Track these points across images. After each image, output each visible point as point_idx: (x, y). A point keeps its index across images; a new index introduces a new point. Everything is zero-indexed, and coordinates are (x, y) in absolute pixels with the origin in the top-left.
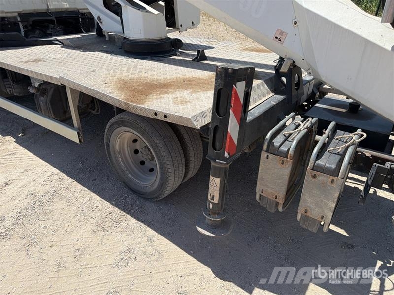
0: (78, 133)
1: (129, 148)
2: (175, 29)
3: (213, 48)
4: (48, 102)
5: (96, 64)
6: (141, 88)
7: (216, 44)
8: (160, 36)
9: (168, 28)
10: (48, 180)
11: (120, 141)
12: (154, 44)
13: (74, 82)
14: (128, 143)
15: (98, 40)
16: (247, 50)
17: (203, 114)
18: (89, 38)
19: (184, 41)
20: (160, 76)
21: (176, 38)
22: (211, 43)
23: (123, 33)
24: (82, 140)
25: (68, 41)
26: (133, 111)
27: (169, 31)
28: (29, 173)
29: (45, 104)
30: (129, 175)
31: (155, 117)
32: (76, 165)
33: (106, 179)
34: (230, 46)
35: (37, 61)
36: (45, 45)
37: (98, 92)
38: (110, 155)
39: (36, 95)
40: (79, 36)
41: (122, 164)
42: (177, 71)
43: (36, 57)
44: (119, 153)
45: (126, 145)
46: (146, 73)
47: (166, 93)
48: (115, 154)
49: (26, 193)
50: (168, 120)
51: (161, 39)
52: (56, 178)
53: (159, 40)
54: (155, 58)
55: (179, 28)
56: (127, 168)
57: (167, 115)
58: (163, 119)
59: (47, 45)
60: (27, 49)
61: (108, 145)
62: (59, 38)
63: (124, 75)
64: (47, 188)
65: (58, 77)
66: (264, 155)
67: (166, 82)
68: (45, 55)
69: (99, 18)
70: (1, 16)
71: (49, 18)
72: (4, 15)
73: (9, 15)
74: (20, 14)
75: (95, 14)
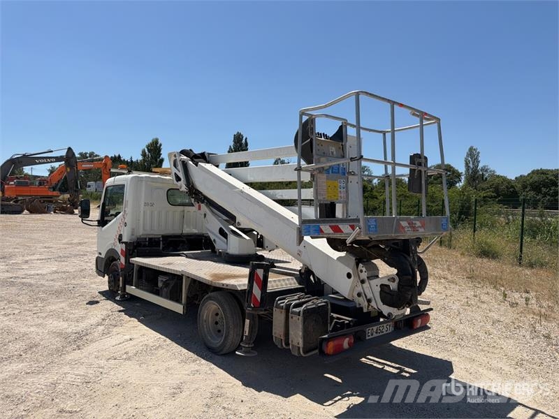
0: (183, 307)
5: (204, 267)
9: (258, 248)
15: (212, 254)
17: (244, 285)
18: (206, 253)
19: (265, 256)
23: (227, 250)
25: (191, 254)
35: (169, 264)
40: (199, 251)
41: (206, 330)
43: (169, 262)
55: (265, 248)
62: (185, 252)
64: (155, 344)
66: (274, 309)
68: (174, 261)
69: (214, 240)
70: (151, 236)
71: (181, 239)
72: (153, 236)
73: (156, 236)
74: (163, 236)
75: (213, 238)
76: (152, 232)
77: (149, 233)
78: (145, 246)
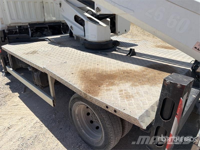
0: (53, 101)
1: (84, 112)
2: (115, 34)
3: (137, 45)
4: (39, 76)
5: (67, 56)
6: (95, 78)
7: (138, 43)
8: (107, 39)
9: (111, 34)
10: (34, 127)
11: (78, 109)
12: (102, 44)
13: (52, 72)
14: (84, 109)
15: (70, 39)
16: (158, 47)
17: (147, 113)
18: (65, 37)
20: (107, 68)
21: (115, 40)
22: (135, 41)
23: (85, 36)
24: (55, 105)
25: (53, 40)
26: (90, 100)
27: (112, 36)
28: (23, 120)
29: (37, 77)
30: (83, 131)
31: (106, 109)
32: (51, 115)
33: (68, 129)
34: (147, 44)
35: (34, 52)
36: (41, 41)
37: (66, 82)
38: (71, 116)
39: (32, 72)
41: (79, 123)
42: (118, 64)
43: (33, 50)
44: (78, 115)
45: (82, 110)
46: (98, 65)
47: (112, 84)
48: (75, 116)
49: (19, 136)
50: (117, 114)
51: (107, 41)
52: (39, 125)
53: (106, 41)
54: (103, 53)
55: (117, 34)
56: (82, 126)
57: (117, 111)
58: (113, 112)
59: (42, 41)
60: (31, 44)
61: (71, 110)
63: (84, 66)
64: (32, 133)
65: (43, 67)
67: (112, 73)
68: (39, 48)
69: (71, 27)
70: (20, 25)
71: (45, 26)
72: (21, 25)
73: (24, 24)
74: (30, 24)
75: (69, 24)
76: (19, 21)
77: (17, 22)
78: (16, 33)
